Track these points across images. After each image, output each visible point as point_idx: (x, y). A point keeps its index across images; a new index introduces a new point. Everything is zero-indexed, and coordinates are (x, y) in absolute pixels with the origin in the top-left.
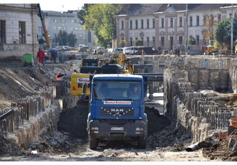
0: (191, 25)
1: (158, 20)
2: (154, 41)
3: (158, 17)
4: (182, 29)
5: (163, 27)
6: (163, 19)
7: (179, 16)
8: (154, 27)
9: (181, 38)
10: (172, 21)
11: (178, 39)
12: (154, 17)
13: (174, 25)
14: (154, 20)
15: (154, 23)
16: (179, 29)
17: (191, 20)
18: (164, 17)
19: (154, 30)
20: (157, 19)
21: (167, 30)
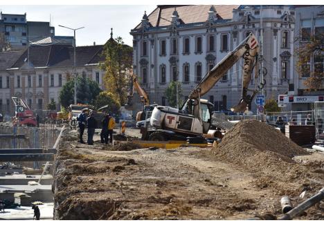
0: (52, 86)
1: (13, 78)
2: (8, 104)
3: (13, 74)
4: (42, 90)
5: (19, 87)
6: (19, 77)
7: (38, 73)
8: (8, 87)
9: (40, 101)
10: (29, 80)
11: (37, 102)
12: (7, 74)
13: (32, 85)
14: (8, 78)
15: (8, 81)
16: (38, 90)
17: (52, 79)
18: (19, 74)
19: (8, 91)
20: (11, 77)
21: (24, 90)
